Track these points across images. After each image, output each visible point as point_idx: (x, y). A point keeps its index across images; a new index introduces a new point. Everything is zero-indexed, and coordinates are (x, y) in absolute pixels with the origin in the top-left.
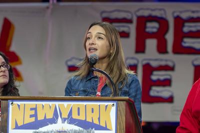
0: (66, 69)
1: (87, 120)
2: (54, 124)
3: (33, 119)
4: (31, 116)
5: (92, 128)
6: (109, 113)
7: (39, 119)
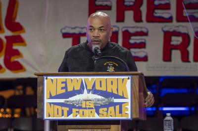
0: (61, 35)
1: (108, 91)
2: (81, 95)
3: (64, 91)
4: (62, 88)
5: (112, 97)
6: (126, 84)
7: (68, 91)
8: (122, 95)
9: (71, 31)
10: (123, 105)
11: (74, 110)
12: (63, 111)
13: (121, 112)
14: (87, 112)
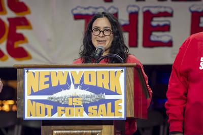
1: (98, 86)
2: (67, 90)
3: (47, 86)
4: (46, 83)
5: (103, 93)
6: (119, 78)
7: (53, 85)
8: (114, 91)
9: (84, 12)
10: (116, 102)
11: (59, 108)
12: (46, 109)
13: (113, 110)
14: (74, 110)
